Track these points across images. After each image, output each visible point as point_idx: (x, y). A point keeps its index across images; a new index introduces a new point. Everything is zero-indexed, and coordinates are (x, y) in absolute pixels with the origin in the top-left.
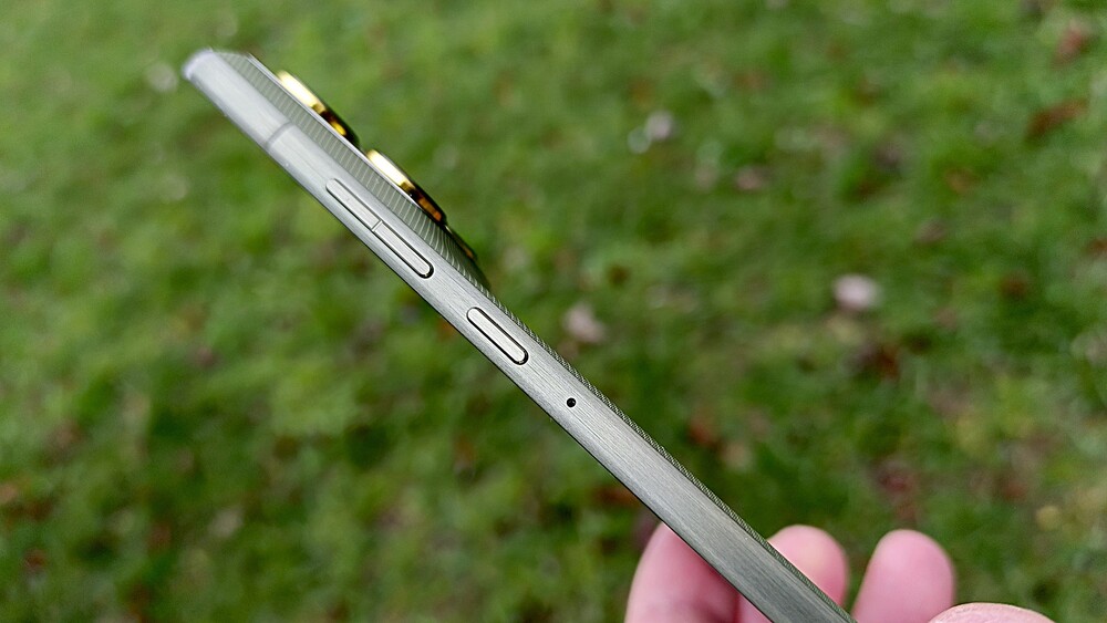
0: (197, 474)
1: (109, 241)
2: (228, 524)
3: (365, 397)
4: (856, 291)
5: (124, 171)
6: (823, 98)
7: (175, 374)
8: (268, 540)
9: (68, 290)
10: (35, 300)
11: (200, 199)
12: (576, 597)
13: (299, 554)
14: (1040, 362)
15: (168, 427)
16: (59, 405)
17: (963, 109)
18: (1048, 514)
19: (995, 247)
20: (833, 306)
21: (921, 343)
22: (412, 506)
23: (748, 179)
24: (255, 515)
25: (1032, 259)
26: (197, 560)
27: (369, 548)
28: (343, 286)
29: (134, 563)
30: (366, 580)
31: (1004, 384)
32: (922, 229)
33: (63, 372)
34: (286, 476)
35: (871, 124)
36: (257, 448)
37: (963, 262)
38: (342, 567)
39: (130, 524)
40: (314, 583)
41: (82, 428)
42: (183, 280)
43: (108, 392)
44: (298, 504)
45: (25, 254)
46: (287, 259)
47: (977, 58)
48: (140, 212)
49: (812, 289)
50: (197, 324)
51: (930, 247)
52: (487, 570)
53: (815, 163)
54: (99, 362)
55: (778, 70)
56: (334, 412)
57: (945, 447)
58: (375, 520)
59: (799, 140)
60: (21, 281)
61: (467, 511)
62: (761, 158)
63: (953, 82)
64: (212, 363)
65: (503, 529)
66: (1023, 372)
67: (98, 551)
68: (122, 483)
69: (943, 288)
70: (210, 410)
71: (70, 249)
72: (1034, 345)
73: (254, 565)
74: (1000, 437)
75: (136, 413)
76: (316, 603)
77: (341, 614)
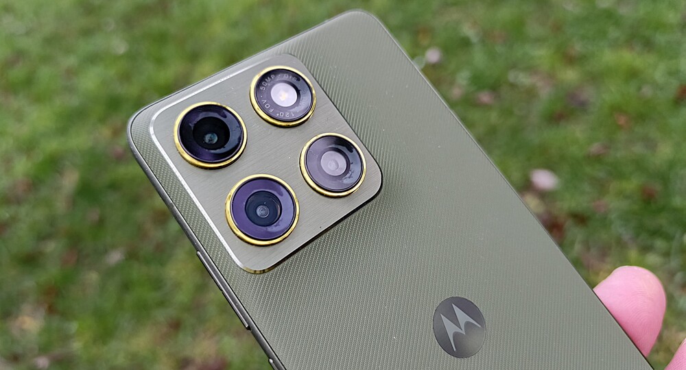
0: (101, 223)
1: (71, 73)
2: (115, 257)
4: (544, 179)
5: (87, 33)
6: (542, 54)
7: (95, 161)
8: (138, 272)
9: (39, 99)
10: (17, 102)
13: (157, 284)
14: (660, 243)
15: (86, 192)
16: (22, 167)
17: (633, 75)
19: (639, 165)
20: (527, 187)
21: (581, 219)
23: (485, 97)
24: (132, 255)
25: (664, 177)
26: (91, 277)
29: (51, 271)
30: (195, 307)
31: (633, 254)
32: (595, 148)
33: (28, 147)
34: (157, 234)
35: (570, 75)
36: (141, 215)
37: (617, 173)
38: (182, 297)
39: (52, 247)
40: (162, 304)
41: (34, 183)
42: (114, 104)
43: (54, 164)
44: (161, 253)
45: (17, 73)
47: (648, 45)
48: (93, 59)
50: (117, 133)
51: (597, 159)
53: (531, 93)
54: (52, 145)
55: (515, 32)
59: (524, 79)
60: (12, 89)
63: (629, 57)
64: (120, 157)
67: (30, 261)
68: (52, 221)
69: (601, 187)
70: (114, 186)
71: (45, 74)
72: (656, 233)
73: (126, 286)
75: (70, 180)
76: (161, 315)
77: (176, 326)
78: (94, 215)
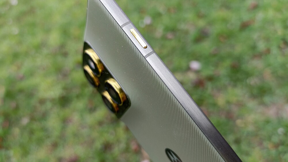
0: (17, 108)
2: (25, 121)
3: (65, 89)
4: (195, 65)
6: (190, 16)
7: (11, 81)
8: (36, 126)
11: (21, 34)
12: (118, 141)
13: (44, 129)
14: (239, 84)
15: (9, 95)
18: (239, 122)
19: (230, 56)
20: (189, 69)
21: (211, 79)
22: (76, 118)
23: (170, 36)
24: (33, 119)
25: (239, 59)
26: (16, 131)
27: (64, 128)
28: (60, 59)
30: (62, 137)
31: (230, 89)
32: (212, 50)
34: (42, 109)
35: (201, 23)
36: (34, 102)
37: (222, 59)
38: (56, 133)
40: (48, 137)
42: (16, 56)
44: (44, 116)
46: (45, 51)
47: (228, 8)
48: (4, 37)
49: (184, 64)
50: (19, 68)
51: (214, 55)
52: (95, 134)
53: (186, 33)
55: (179, 8)
56: (55, 92)
57: (215, 105)
58: (65, 121)
59: (183, 26)
61: (91, 119)
62: (173, 30)
64: (22, 78)
65: (100, 123)
66: (235, 86)
69: (216, 65)
70: (21, 91)
73: (32, 132)
74: (228, 102)
75: (1, 91)
76: (48, 142)
77: (55, 145)
78: (13, 104)
